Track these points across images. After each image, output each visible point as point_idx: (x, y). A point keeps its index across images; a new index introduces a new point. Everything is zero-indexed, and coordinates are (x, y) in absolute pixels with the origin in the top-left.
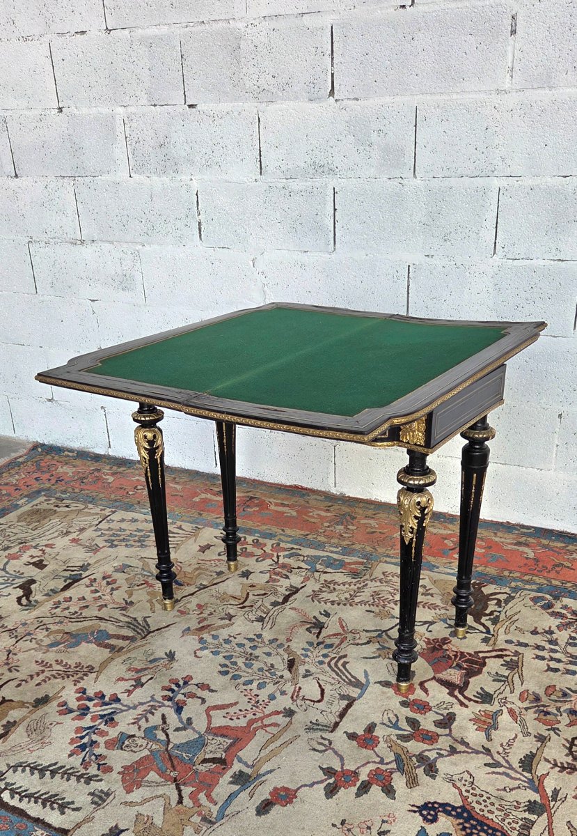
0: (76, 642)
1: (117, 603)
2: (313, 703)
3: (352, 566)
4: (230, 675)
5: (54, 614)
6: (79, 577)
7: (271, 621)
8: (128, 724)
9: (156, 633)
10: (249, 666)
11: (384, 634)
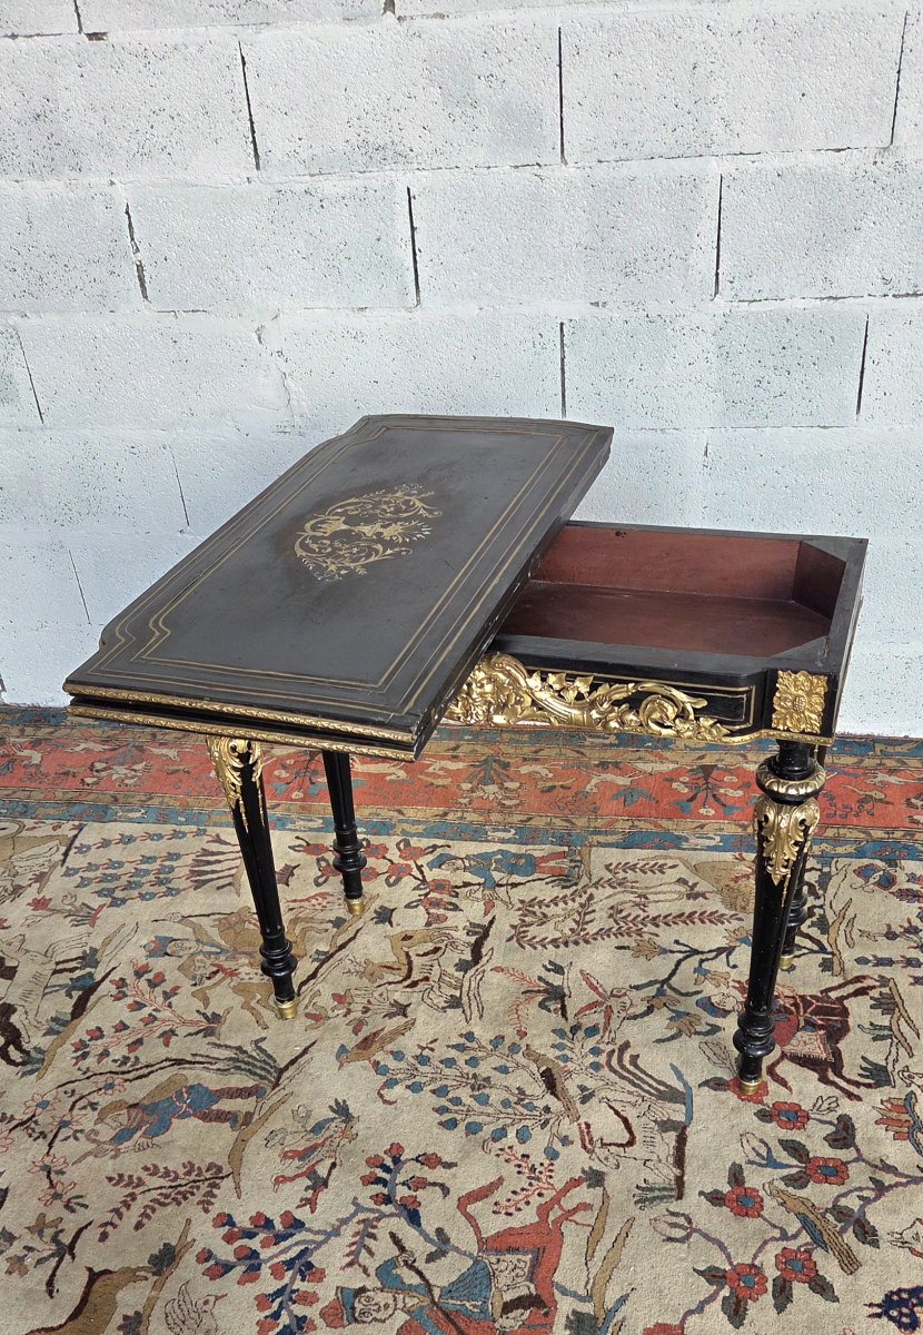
0: (161, 1121)
1: (192, 1023)
2: (622, 1149)
3: (552, 863)
4: (462, 1126)
5: (88, 1069)
6: (90, 982)
7: (474, 1004)
8: (343, 1268)
9: (292, 1069)
10: (484, 1100)
11: (665, 987)
